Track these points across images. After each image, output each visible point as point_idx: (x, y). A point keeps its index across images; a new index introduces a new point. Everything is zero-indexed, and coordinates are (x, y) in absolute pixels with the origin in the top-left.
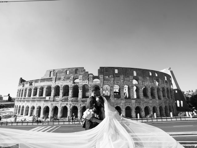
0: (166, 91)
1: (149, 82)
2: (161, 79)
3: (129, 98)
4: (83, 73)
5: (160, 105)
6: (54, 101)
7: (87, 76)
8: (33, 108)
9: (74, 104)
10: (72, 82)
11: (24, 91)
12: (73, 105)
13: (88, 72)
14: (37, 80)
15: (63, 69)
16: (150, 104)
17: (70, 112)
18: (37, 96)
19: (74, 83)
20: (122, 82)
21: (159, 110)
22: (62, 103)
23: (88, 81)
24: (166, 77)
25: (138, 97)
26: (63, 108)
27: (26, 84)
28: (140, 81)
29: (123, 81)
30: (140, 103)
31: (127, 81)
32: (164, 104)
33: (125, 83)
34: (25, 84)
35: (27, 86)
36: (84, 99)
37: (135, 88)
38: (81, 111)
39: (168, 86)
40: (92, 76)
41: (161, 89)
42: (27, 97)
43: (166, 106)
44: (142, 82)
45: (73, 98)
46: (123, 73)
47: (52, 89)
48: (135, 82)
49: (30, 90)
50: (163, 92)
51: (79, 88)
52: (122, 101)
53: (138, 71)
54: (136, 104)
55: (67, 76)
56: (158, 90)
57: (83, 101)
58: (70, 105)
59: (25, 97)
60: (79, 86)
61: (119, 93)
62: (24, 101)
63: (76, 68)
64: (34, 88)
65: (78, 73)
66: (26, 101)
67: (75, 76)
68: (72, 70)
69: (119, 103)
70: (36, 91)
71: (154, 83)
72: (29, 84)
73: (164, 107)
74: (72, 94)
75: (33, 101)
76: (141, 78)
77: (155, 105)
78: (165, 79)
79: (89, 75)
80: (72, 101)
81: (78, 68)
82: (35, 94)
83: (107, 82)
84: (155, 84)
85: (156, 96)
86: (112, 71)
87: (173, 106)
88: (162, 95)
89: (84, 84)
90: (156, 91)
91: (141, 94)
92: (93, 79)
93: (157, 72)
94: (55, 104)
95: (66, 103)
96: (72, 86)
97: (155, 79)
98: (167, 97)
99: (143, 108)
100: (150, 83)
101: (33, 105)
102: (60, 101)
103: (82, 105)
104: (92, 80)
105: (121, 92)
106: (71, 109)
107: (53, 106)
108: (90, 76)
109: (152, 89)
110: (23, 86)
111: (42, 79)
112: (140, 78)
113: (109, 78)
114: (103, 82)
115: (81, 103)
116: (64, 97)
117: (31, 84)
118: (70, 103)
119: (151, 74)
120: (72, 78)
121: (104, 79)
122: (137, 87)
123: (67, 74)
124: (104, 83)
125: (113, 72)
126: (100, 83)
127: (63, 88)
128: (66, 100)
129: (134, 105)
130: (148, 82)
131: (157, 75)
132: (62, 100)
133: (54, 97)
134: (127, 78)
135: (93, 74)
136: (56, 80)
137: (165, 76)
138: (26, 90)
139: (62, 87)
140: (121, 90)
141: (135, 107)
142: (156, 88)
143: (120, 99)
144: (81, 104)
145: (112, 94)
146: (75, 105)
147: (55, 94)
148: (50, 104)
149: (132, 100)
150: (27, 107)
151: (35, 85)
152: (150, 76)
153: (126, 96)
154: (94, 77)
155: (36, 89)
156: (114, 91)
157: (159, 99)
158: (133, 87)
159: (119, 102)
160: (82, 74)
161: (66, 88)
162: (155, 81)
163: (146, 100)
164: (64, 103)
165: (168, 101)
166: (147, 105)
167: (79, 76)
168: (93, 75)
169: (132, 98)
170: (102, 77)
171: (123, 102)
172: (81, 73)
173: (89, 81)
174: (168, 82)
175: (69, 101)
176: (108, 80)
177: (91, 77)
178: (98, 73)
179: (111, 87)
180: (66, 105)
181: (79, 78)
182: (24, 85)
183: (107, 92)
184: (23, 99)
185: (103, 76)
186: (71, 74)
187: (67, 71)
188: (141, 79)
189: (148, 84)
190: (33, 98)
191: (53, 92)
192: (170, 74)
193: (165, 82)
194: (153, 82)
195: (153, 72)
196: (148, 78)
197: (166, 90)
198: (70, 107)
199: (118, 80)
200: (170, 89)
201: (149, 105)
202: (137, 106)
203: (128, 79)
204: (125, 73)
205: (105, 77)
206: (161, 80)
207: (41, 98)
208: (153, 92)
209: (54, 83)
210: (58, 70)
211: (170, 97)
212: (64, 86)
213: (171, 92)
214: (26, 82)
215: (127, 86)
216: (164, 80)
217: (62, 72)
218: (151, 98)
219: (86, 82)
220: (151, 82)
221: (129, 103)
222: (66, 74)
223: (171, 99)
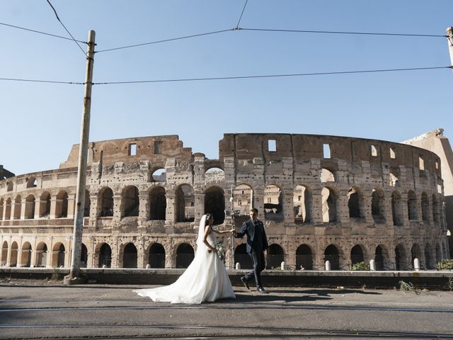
0: (419, 201)
1: (369, 176)
2: (406, 167)
3: (309, 220)
4: (177, 152)
5: (399, 242)
6: (97, 229)
7: (188, 159)
8: (44, 248)
9: (153, 237)
10: (146, 177)
11: (13, 202)
12: (151, 240)
13: (191, 149)
14: (47, 172)
15: (120, 142)
16: (369, 240)
17: (145, 259)
18: (52, 216)
19: (152, 179)
20: (287, 177)
21: (395, 256)
22: (120, 234)
23: (190, 174)
24: (421, 161)
25: (334, 218)
26: (123, 249)
27: (18, 182)
28: (340, 174)
29: (291, 173)
30: (338, 235)
31: (303, 172)
32: (409, 238)
33: (295, 180)
34: (14, 183)
35: (21, 188)
36: (181, 224)
37: (326, 193)
38: (172, 256)
39: (428, 188)
40: (202, 160)
41: (405, 197)
42: (23, 218)
43: (415, 245)
44: (348, 176)
45: (150, 223)
46: (292, 151)
47: (91, 197)
48: (326, 176)
49: (31, 200)
50: (409, 203)
51: (167, 195)
52: (287, 229)
53: (338, 145)
54: (329, 237)
55: (131, 160)
56: (395, 198)
57: (178, 231)
58: (144, 240)
59: (19, 218)
60: (166, 189)
61: (279, 207)
62: (15, 230)
63: (155, 137)
64: (40, 194)
65: (163, 153)
66: (21, 231)
67: (155, 160)
68: (145, 145)
69: (278, 236)
70: (46, 202)
71: (385, 177)
72: (25, 184)
73: (410, 246)
74: (149, 210)
75: (42, 229)
76: (345, 164)
77: (381, 240)
78: (418, 165)
79: (193, 156)
80: (148, 230)
81: (161, 137)
82: (46, 211)
83: (247, 176)
84: (386, 182)
85: (389, 216)
86: (261, 146)
87: (438, 245)
88: (406, 213)
89: (181, 183)
90: (387, 204)
91: (344, 210)
92: (206, 169)
93: (395, 146)
94: (101, 238)
95: (132, 234)
96: (146, 189)
97: (386, 167)
98: (420, 219)
99: (346, 249)
100: (373, 179)
101: (42, 241)
102: (116, 229)
103: (177, 242)
104: (202, 171)
105: (285, 205)
106: (145, 251)
107: (97, 242)
108: (196, 159)
109: (377, 197)
110: (10, 189)
111: (60, 170)
112: (342, 164)
113: (250, 165)
114: (233, 176)
115: (173, 235)
116: (125, 219)
117: (31, 184)
118: (144, 234)
119: (374, 153)
120: (147, 165)
121: (237, 169)
122: (332, 191)
123: (132, 154)
124: (235, 180)
125: (262, 148)
126: (226, 179)
127: (122, 194)
128: (133, 227)
129: (323, 240)
130: (365, 176)
131: (393, 155)
132: (120, 228)
133: (98, 218)
134: (304, 164)
135: (204, 155)
136: (100, 173)
137: (421, 156)
138: (18, 199)
139: (120, 191)
140: (284, 201)
141: (324, 246)
142: (390, 194)
143: (281, 224)
144: (172, 238)
145: (261, 211)
146: (155, 239)
147: (100, 211)
148: (88, 239)
149: (316, 228)
150: (27, 246)
151: (42, 185)
152: (371, 159)
153: (301, 216)
154: (209, 164)
155: (47, 198)
156: (266, 201)
157: (395, 224)
158: (321, 189)
159: (279, 232)
160: (174, 156)
161: (131, 196)
162: (386, 171)
163: (356, 227)
164: (126, 235)
165: (423, 231)
166: (359, 242)
167: (165, 159)
168: (206, 158)
169: (315, 221)
170: (230, 162)
171: (291, 231)
172: (171, 152)
173: (193, 173)
174: (428, 174)
175: (142, 229)
176: (246, 171)
177: (201, 163)
178: (221, 150)
179: (258, 189)
180: (131, 240)
181: (166, 167)
182: (12, 184)
183: (245, 203)
184: (11, 223)
185: (232, 159)
186: (144, 156)
187: (130, 145)
188: (345, 168)
189: (365, 181)
190: (40, 222)
191: (96, 206)
192: (438, 150)
193: (417, 174)
194: (381, 175)
195: (383, 145)
196: (366, 164)
197: (420, 197)
198: (143, 245)
199: (278, 172)
200: (434, 196)
201: (365, 240)
202: (329, 243)
203: (305, 167)
204: (297, 152)
205: (240, 162)
206: (405, 170)
207: (63, 223)
208: (380, 204)
209: (95, 179)
210: (104, 144)
211: (432, 219)
212: (123, 190)
213: (435, 203)
214: (15, 178)
215: (303, 189)
216: (415, 169)
217: (117, 150)
218: (373, 221)
219: (185, 178)
220: (374, 176)
221: (307, 236)
222: (129, 154)
223: (432, 223)
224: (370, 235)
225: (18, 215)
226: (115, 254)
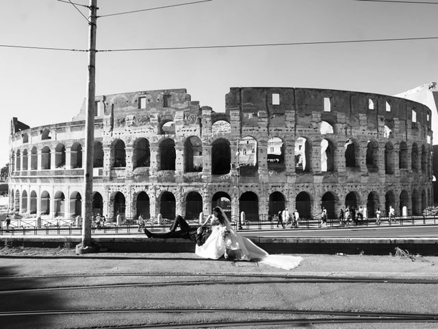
0: (410, 151)
1: (365, 128)
2: (400, 120)
3: (308, 170)
4: (185, 105)
5: (389, 189)
6: (111, 179)
7: (196, 112)
8: (62, 196)
9: (164, 186)
10: (156, 129)
11: (29, 153)
12: (162, 189)
13: (198, 102)
14: (60, 124)
15: (130, 95)
16: (362, 187)
17: (157, 207)
18: (68, 166)
19: (162, 132)
20: (289, 129)
21: (385, 201)
22: (133, 184)
23: (198, 127)
24: (414, 114)
25: (332, 168)
26: (136, 197)
27: (32, 134)
28: (339, 126)
29: (293, 126)
30: (334, 183)
31: (304, 125)
32: (399, 185)
33: (297, 132)
34: (29, 135)
35: (36, 140)
36: (190, 174)
37: (325, 144)
38: (182, 203)
39: (418, 138)
40: (209, 113)
41: (397, 147)
42: (40, 168)
43: (403, 192)
44: (346, 128)
45: (160, 173)
46: (294, 104)
47: (104, 148)
48: (325, 128)
49: (47, 151)
50: (400, 153)
51: (176, 146)
52: (288, 177)
53: (338, 99)
54: (326, 185)
55: (142, 113)
56: (388, 148)
57: (187, 180)
58: (156, 189)
59: (36, 168)
60: (175, 141)
61: (282, 157)
62: (33, 180)
63: (164, 91)
64: (55, 146)
65: (172, 106)
66: (38, 180)
67: (164, 113)
68: (154, 98)
69: (280, 184)
70: (61, 153)
71: (380, 129)
72: (40, 136)
73: (399, 192)
74: (159, 160)
75: (59, 179)
76: (344, 117)
77: (374, 187)
78: (410, 117)
79: (201, 110)
80: (159, 180)
81: (170, 90)
82: (61, 162)
83: (252, 128)
84: (380, 134)
85: (381, 165)
86: (265, 99)
87: (424, 191)
88: (397, 162)
89: (189, 135)
90: (380, 153)
91: (341, 160)
92: (213, 122)
93: (391, 99)
94: (115, 187)
95: (145, 183)
96: (156, 141)
97: (382, 119)
98: (410, 168)
99: (341, 195)
100: (369, 131)
101: (59, 190)
102: (129, 178)
103: (186, 190)
104: (209, 123)
105: (287, 155)
106: (157, 199)
107: (111, 191)
108: (204, 112)
109: (372, 148)
110: (26, 141)
111: (74, 123)
112: (341, 117)
113: (255, 118)
114: (238, 129)
115: (183, 184)
116: (137, 169)
117: (46, 136)
118: (155, 183)
119: (371, 106)
120: (156, 118)
121: (242, 122)
122: (330, 142)
123: (142, 108)
124: (241, 132)
125: (266, 101)
126: (232, 131)
127: (134, 146)
128: (145, 176)
129: (320, 188)
130: (362, 128)
131: (388, 108)
132: (133, 178)
133: (112, 169)
134: (306, 117)
135: (211, 109)
136: (112, 125)
137: (414, 109)
138: (34, 151)
139: (131, 143)
140: (286, 151)
141: (322, 193)
142: (384, 145)
143: (283, 173)
144: (181, 187)
145: (263, 161)
146: (166, 188)
147: (113, 162)
148: (103, 188)
149: (315, 177)
150: (45, 195)
151: (57, 138)
152: (368, 112)
153: (301, 165)
154: (216, 117)
155: (61, 149)
156: (269, 152)
157: (386, 173)
158: (320, 141)
159: (281, 181)
160: (182, 109)
161: (142, 148)
162: (381, 124)
163: (351, 176)
164: (138, 184)
165: (411, 179)
166: (353, 189)
167: (174, 112)
168: (213, 112)
169: (314, 170)
170: (235, 115)
171: (291, 180)
172: (179, 106)
173: (201, 126)
174: (419, 126)
175: (153, 179)
176: (251, 124)
177: (208, 116)
178: (227, 104)
179: (261, 141)
180: (143, 189)
181: (175, 120)
182: (27, 137)
183: (249, 152)
184: (29, 173)
185: (238, 112)
186: (154, 109)
187: (140, 98)
188: (343, 121)
189: (361, 132)
190: (57, 173)
191: (109, 157)
192: (430, 103)
193: (409, 126)
194: (377, 127)
195: (380, 99)
196: (363, 117)
197: (411, 148)
198: (155, 194)
199: (281, 125)
200: (423, 146)
201: (358, 187)
202: (326, 190)
203: (306, 120)
204: (299, 105)
205: (245, 115)
206: (399, 122)
207: (78, 173)
208: (374, 154)
209: (107, 132)
210: (115, 97)
211: (420, 167)
212: (135, 142)
213: (424, 153)
214: (30, 130)
215: (304, 140)
216: (408, 121)
217: (127, 103)
218: (367, 170)
219: (193, 130)
220: (369, 128)
221: (306, 185)
222: (140, 107)
223: (420, 171)
224: (364, 182)
225: (35, 166)
226: (129, 202)
